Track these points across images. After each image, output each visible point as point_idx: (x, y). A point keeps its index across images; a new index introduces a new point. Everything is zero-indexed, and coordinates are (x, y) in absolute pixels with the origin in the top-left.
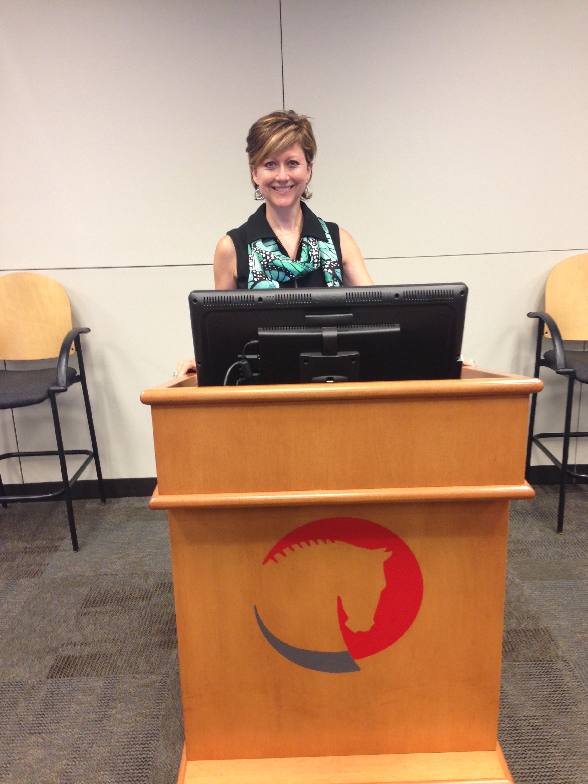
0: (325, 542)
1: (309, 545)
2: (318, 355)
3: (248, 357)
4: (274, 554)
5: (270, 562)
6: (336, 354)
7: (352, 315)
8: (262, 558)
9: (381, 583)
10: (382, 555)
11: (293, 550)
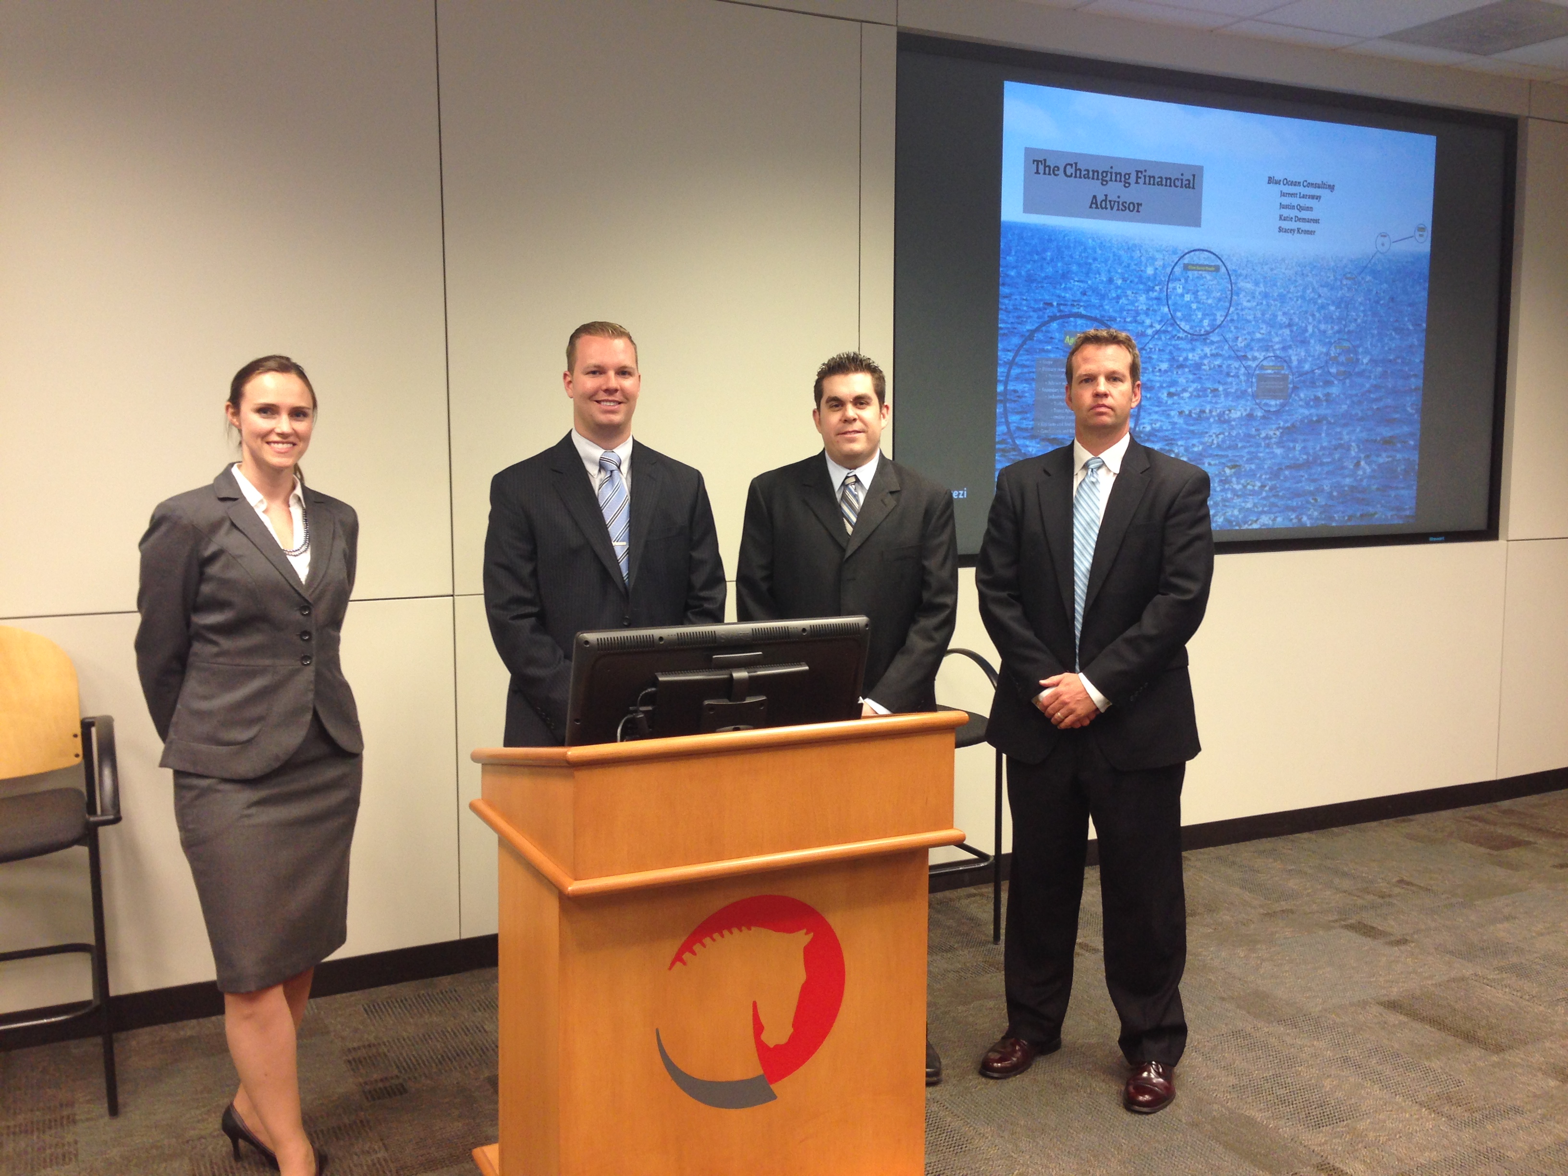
0: (741, 930)
1: (722, 936)
2: (725, 702)
3: (642, 709)
5: (678, 965)
6: (745, 700)
7: (760, 653)
8: (669, 961)
9: (799, 976)
10: (803, 938)
11: (704, 945)
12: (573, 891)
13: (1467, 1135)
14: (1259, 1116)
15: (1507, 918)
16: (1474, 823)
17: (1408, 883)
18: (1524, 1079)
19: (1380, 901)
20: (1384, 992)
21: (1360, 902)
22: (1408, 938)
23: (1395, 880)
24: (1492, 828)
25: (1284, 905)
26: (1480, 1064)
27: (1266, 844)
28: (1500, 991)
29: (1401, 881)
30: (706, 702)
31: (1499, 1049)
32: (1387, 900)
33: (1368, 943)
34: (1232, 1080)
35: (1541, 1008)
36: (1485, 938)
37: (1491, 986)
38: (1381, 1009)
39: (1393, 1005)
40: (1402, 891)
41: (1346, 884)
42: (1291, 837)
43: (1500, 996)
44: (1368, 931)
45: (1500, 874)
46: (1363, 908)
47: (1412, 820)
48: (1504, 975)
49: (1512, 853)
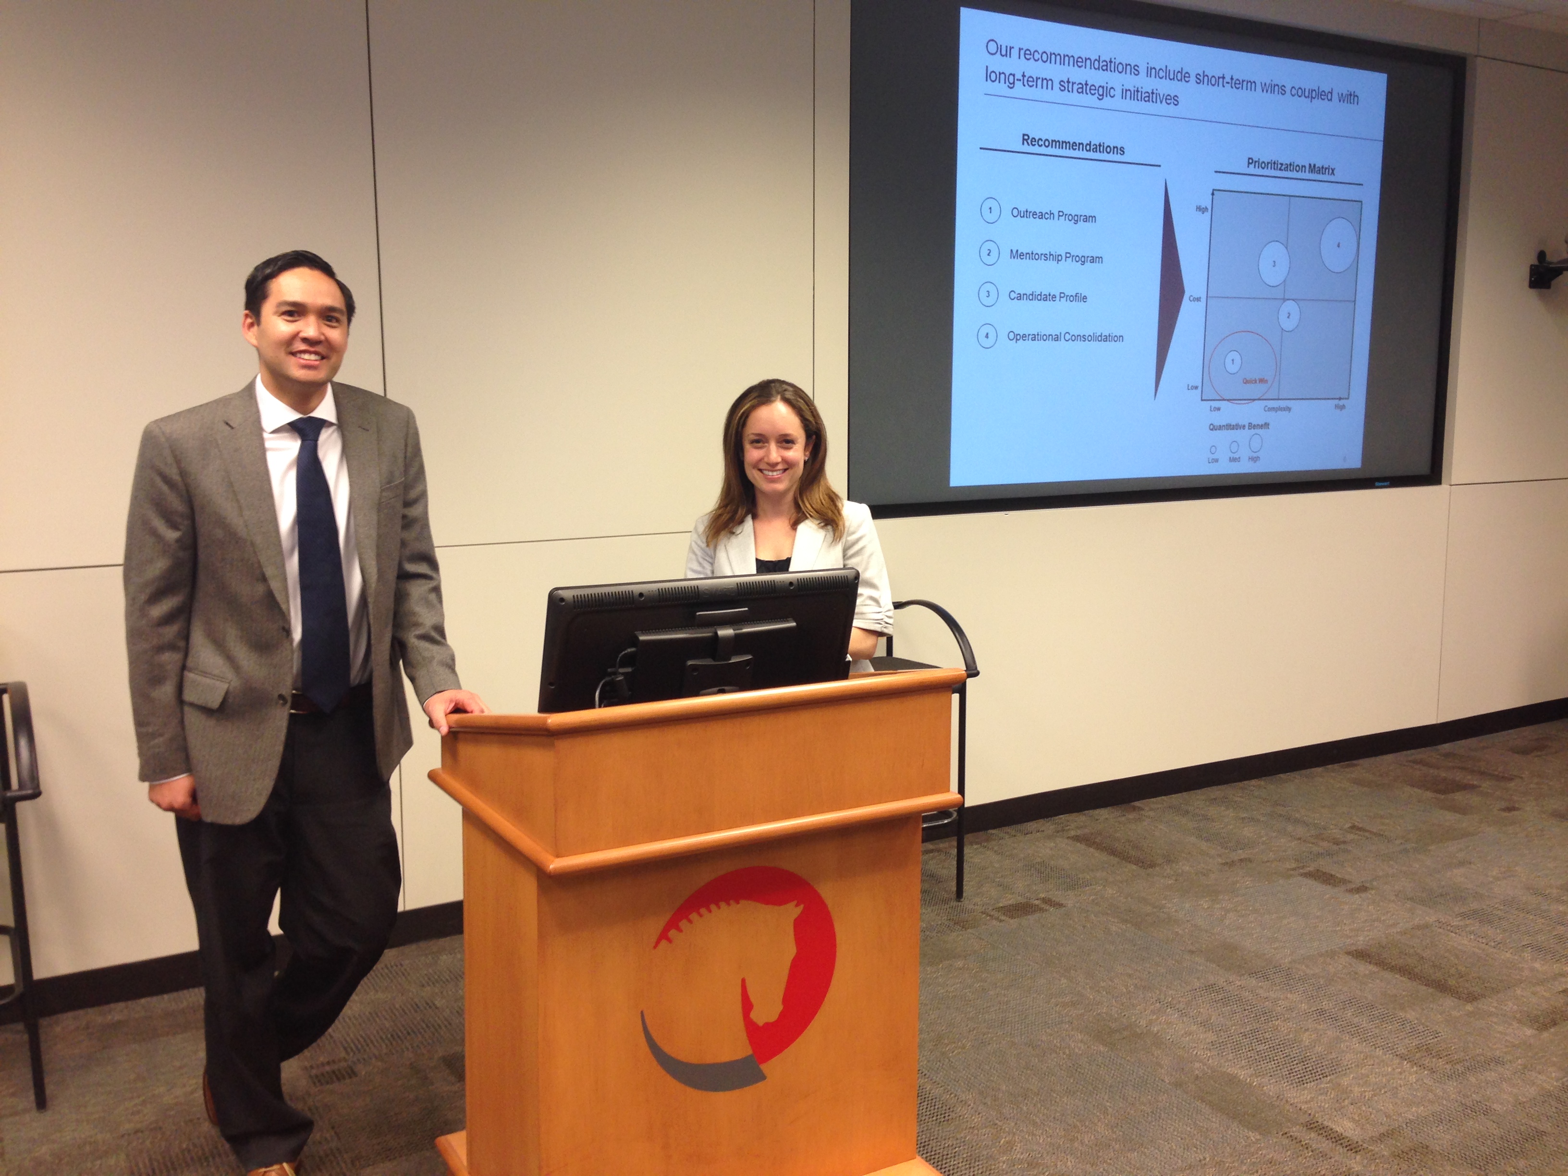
0: (729, 904)
1: (710, 911)
2: (708, 662)
3: (621, 670)
4: (669, 930)
5: (664, 942)
6: (730, 660)
7: (746, 609)
8: (654, 939)
9: (790, 950)
10: (792, 911)
11: (690, 921)
12: (555, 869)
13: (1451, 1087)
14: (1243, 1074)
15: (1462, 864)
16: (1417, 767)
17: (1360, 829)
18: (1501, 1028)
19: (1335, 847)
20: (1348, 941)
21: (1315, 849)
22: (1368, 885)
23: (1347, 826)
24: (1436, 772)
25: (1241, 854)
26: (1455, 1013)
27: (1215, 792)
28: (1465, 938)
29: (1353, 827)
30: (690, 663)
31: (1472, 998)
32: (1342, 846)
33: (1329, 891)
34: (1211, 1037)
35: (1508, 955)
36: (1443, 883)
37: (1456, 933)
38: (1349, 959)
39: (1361, 955)
40: (1356, 837)
41: (1301, 831)
42: (1241, 784)
43: (1464, 942)
44: (1327, 879)
45: (1449, 818)
46: (1319, 855)
47: (1355, 765)
48: (1468, 922)
49: (1459, 796)
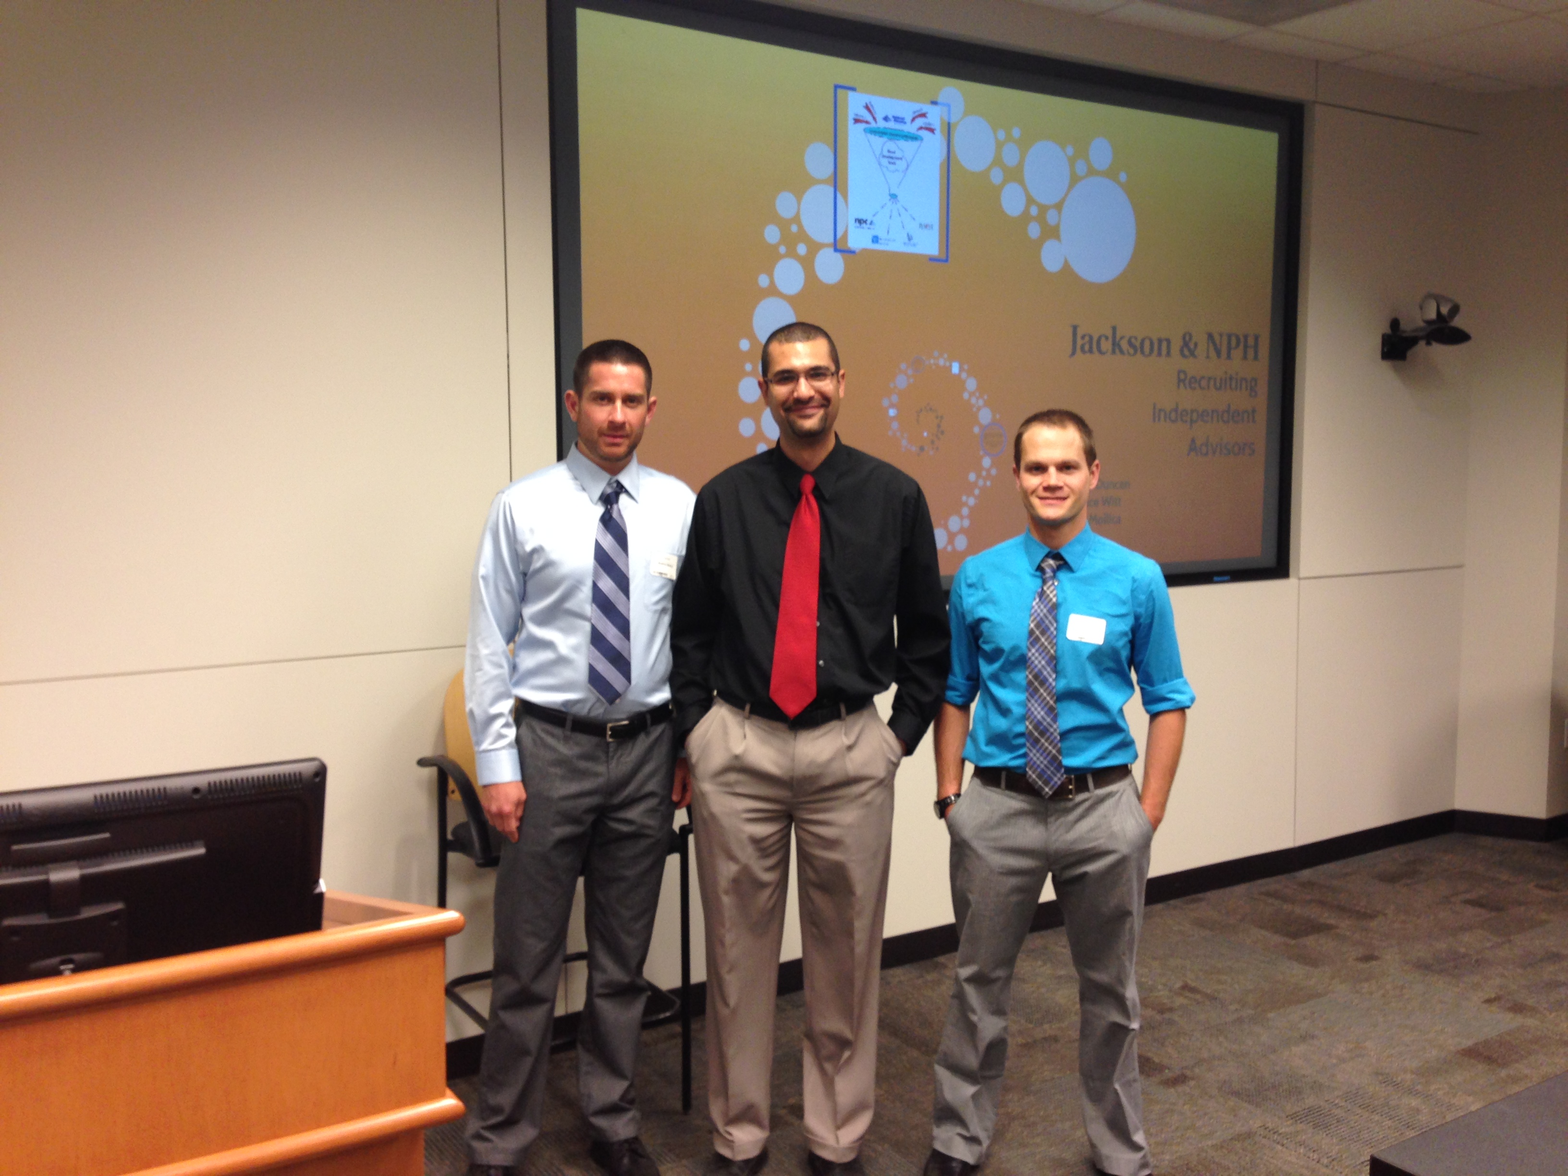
2: (40, 919)
6: (78, 913)
7: (107, 835)
15: (1304, 1038)
16: (1270, 901)
17: (1193, 990)
19: (1158, 1017)
22: (1188, 1073)
23: (1178, 985)
24: (1287, 907)
28: (1293, 1153)
29: (1185, 987)
32: (1167, 1016)
36: (1277, 1068)
37: (1283, 1145)
40: (1185, 1002)
43: (1291, 1160)
45: (1296, 972)
47: (1201, 900)
48: (1300, 1127)
49: (1310, 941)
